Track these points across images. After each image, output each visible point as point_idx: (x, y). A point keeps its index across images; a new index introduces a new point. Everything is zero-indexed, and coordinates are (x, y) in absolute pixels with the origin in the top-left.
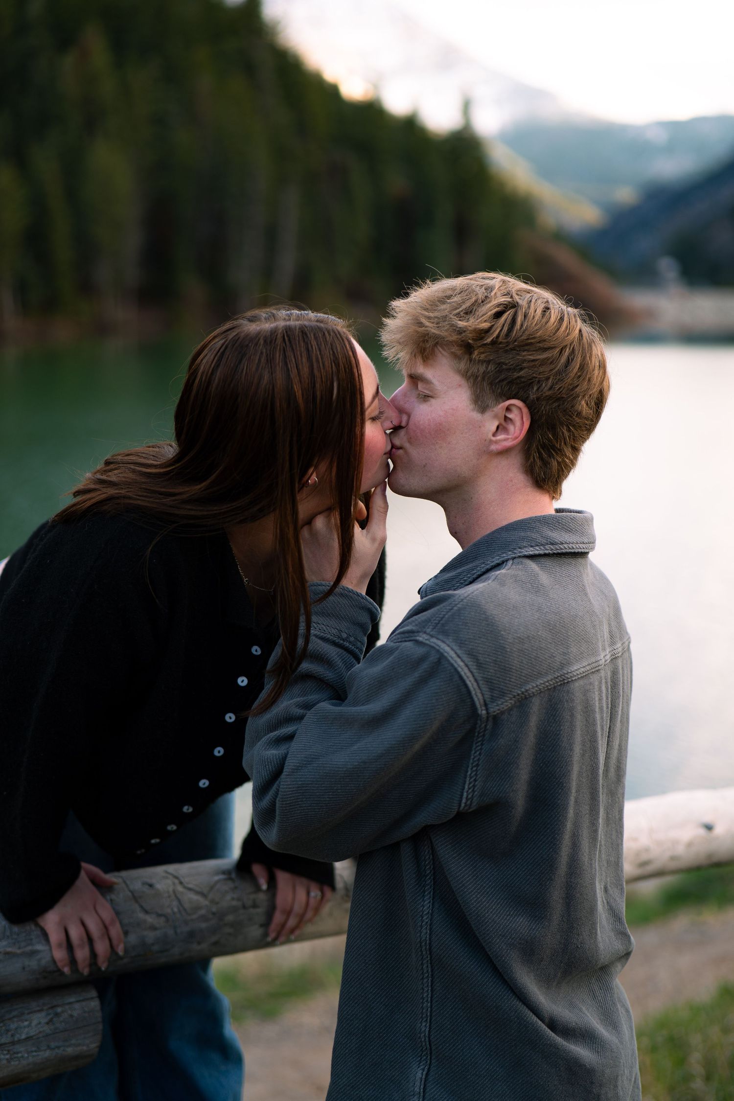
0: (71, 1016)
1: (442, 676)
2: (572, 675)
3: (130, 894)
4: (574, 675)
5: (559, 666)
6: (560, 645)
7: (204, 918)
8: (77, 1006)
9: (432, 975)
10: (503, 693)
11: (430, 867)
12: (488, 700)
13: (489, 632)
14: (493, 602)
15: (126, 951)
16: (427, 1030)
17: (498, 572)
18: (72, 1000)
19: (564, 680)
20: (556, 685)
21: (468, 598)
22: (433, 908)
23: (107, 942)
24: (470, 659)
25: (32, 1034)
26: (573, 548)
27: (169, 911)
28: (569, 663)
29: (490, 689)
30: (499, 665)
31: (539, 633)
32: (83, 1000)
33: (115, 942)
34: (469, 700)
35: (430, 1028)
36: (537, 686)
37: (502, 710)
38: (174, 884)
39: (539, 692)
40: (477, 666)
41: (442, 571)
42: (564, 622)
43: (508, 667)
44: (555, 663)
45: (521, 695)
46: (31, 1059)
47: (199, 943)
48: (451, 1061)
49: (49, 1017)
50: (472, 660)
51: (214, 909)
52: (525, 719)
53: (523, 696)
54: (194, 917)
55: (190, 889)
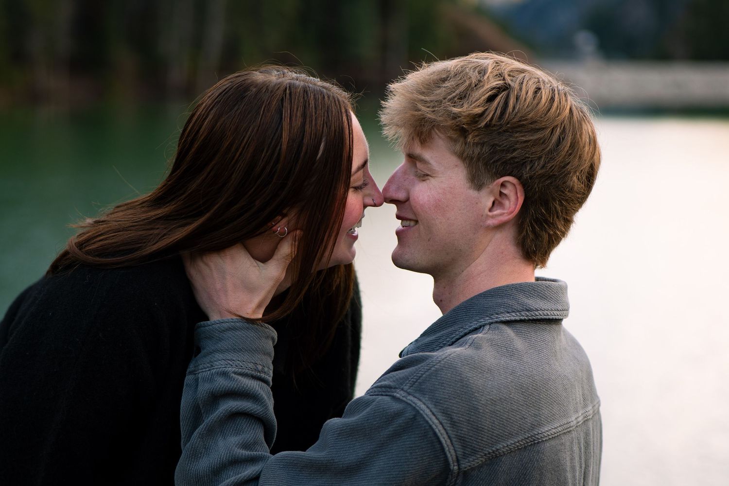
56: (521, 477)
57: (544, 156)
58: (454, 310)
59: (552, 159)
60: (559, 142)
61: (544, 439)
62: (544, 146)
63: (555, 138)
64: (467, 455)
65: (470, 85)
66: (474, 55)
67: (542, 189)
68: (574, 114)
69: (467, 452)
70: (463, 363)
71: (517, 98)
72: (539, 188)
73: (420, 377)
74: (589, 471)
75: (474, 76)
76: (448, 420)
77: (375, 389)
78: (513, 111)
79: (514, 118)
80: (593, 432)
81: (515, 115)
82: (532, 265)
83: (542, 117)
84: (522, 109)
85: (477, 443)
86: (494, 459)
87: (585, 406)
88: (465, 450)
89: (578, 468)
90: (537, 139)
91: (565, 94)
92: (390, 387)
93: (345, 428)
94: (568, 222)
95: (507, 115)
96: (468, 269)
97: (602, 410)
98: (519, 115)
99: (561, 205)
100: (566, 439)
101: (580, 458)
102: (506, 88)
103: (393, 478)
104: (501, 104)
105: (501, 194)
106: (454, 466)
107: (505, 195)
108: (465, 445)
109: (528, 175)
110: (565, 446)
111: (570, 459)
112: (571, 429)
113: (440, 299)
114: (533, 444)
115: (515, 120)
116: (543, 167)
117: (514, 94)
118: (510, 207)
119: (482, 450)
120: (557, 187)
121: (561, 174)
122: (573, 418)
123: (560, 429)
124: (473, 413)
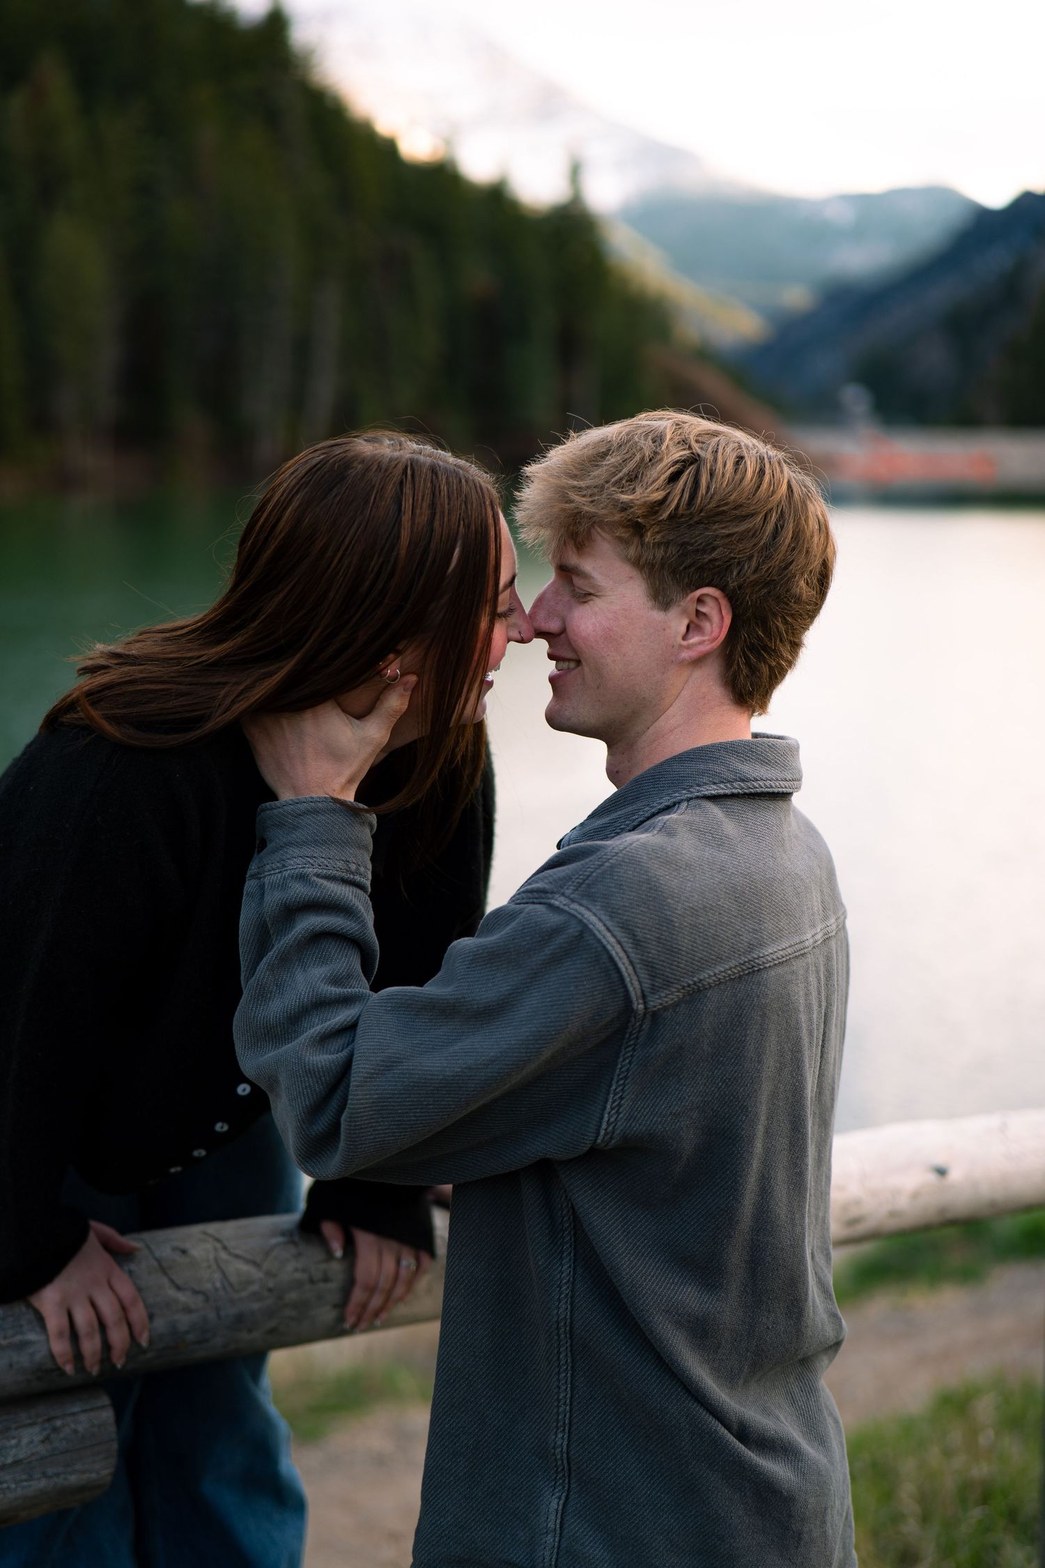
0: (75, 1432)
1: (585, 956)
2: (766, 961)
3: (155, 1264)
4: (767, 960)
5: (746, 948)
6: (748, 919)
7: (256, 1296)
8: (83, 1417)
9: (572, 1367)
10: (668, 981)
11: (569, 1218)
12: (647, 991)
13: (651, 899)
14: (659, 858)
15: (151, 1342)
16: (565, 1443)
17: (667, 817)
18: (76, 1409)
19: (753, 966)
20: (742, 974)
21: (624, 852)
22: (574, 1274)
23: (125, 1329)
24: (623, 934)
25: (21, 1456)
26: (772, 787)
27: (208, 1286)
28: (760, 945)
29: (651, 975)
30: (663, 944)
31: (719, 903)
32: (92, 1410)
33: (137, 1328)
34: (622, 990)
35: (569, 1441)
36: (715, 974)
37: (666, 1004)
38: (216, 1249)
39: (718, 983)
40: (632, 943)
41: (591, 817)
42: (756, 887)
43: (676, 948)
44: (742, 944)
45: (693, 986)
46: (19, 1492)
47: (250, 1331)
48: (598, 1485)
49: (45, 1433)
50: (627, 935)
51: (271, 1284)
52: (696, 1019)
53: (696, 987)
54: (244, 1294)
55: (237, 1256)
56: (733, 1019)
57: (756, 554)
58: (636, 780)
59: (769, 557)
60: (776, 533)
61: (767, 965)
62: (755, 540)
63: (770, 528)
64: (657, 989)
65: (642, 459)
66: (643, 415)
67: (756, 602)
68: (795, 490)
69: (657, 984)
70: (649, 856)
71: (712, 474)
72: (752, 600)
73: (588, 876)
74: (832, 1012)
75: (647, 447)
76: (629, 939)
77: (523, 895)
78: (707, 493)
79: (709, 503)
80: (837, 956)
81: (711, 498)
82: (747, 712)
83: (749, 499)
84: (719, 488)
85: (672, 971)
86: (696, 993)
87: (826, 918)
88: (653, 981)
89: (815, 1007)
90: (744, 531)
91: (779, 463)
92: (544, 891)
93: (481, 951)
94: (796, 646)
95: (700, 499)
96: (657, 724)
97: (849, 924)
98: (716, 498)
99: (786, 622)
100: (798, 965)
101: (819, 993)
102: (694, 460)
103: (551, 1022)
104: (689, 485)
105: (698, 613)
106: (638, 1004)
107: (704, 614)
108: (653, 974)
109: (736, 583)
110: (797, 976)
111: (805, 993)
112: (806, 950)
113: (616, 770)
114: (752, 972)
115: (711, 506)
116: (756, 571)
117: (707, 467)
118: (712, 632)
119: (679, 980)
120: (778, 597)
121: (782, 579)
122: (809, 936)
123: (789, 951)
124: (665, 928)
